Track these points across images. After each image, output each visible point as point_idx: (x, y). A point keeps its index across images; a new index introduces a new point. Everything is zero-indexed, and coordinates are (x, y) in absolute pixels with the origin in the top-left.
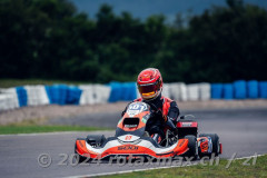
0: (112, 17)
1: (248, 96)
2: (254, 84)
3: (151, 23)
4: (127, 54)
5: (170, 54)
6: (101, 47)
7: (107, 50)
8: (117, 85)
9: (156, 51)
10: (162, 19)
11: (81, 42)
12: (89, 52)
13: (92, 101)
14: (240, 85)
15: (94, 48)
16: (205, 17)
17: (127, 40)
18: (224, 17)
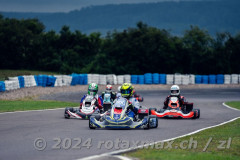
0: (69, 33)
1: (153, 83)
2: (156, 75)
3: (92, 37)
4: (77, 55)
5: (104, 55)
6: (63, 51)
7: (66, 52)
8: (76, 75)
9: (95, 54)
10: (99, 35)
11: (51, 48)
12: (55, 54)
13: (61, 85)
14: (148, 76)
15: (58, 52)
16: (124, 34)
17: (78, 47)
18: (135, 34)
